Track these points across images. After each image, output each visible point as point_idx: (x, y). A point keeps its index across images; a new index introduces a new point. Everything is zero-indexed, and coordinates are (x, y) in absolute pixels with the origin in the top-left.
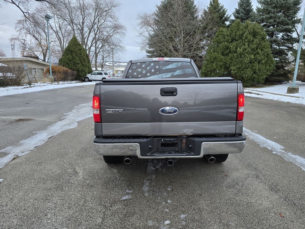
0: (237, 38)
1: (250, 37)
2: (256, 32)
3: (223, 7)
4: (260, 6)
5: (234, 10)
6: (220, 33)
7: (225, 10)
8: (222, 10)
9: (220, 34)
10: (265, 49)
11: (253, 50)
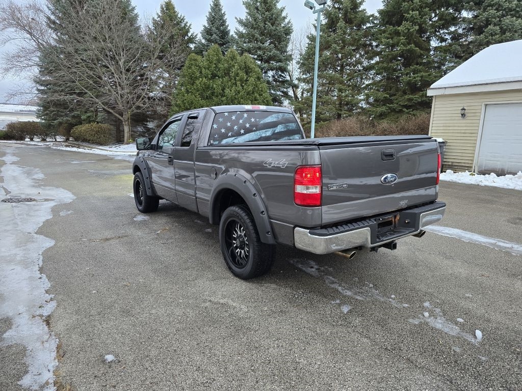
0: (219, 74)
1: (242, 74)
2: (249, 67)
3: (183, 19)
4: (242, 29)
5: (202, 28)
6: (193, 62)
7: (188, 25)
8: (183, 25)
9: (192, 64)
10: (264, 93)
11: (248, 93)
